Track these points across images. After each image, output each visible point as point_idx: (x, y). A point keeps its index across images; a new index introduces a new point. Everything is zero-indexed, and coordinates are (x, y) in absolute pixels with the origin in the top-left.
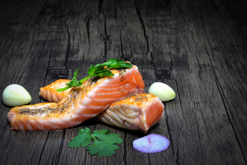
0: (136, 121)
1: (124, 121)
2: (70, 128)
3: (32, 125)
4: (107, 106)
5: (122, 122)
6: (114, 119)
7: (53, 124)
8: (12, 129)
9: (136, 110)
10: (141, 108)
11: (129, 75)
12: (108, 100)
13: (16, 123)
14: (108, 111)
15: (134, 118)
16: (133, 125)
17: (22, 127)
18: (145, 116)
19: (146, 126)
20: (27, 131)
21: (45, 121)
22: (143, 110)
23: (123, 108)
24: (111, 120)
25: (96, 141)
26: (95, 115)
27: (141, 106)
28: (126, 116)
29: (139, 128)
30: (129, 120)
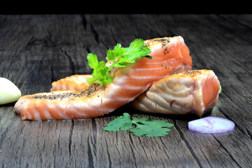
0: (188, 100)
1: (172, 102)
2: (99, 117)
3: (51, 112)
4: (148, 86)
5: (168, 104)
6: (157, 102)
7: (78, 110)
8: (24, 118)
9: (188, 85)
10: (195, 81)
11: (173, 46)
12: (149, 77)
13: (29, 110)
14: (149, 93)
15: (186, 95)
16: (184, 106)
17: (37, 115)
18: (201, 90)
19: (202, 104)
20: (44, 120)
21: (69, 106)
22: (199, 82)
23: (170, 84)
24: (154, 104)
25: (139, 126)
26: (132, 99)
27: (195, 78)
28: (175, 95)
29: (193, 110)
30: (178, 99)
